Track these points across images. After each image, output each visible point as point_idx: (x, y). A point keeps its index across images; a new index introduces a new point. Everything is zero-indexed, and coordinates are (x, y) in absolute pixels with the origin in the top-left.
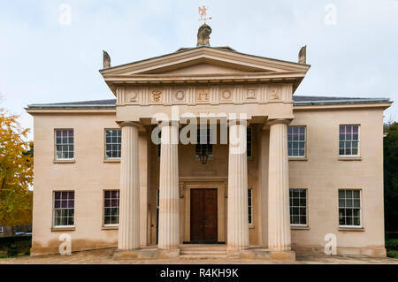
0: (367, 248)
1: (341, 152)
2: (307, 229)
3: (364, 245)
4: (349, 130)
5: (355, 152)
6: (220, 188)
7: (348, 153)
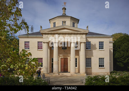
0: (106, 73)
1: (100, 49)
2: (91, 68)
3: (105, 72)
4: (101, 43)
5: (103, 49)
6: (69, 58)
7: (101, 49)
